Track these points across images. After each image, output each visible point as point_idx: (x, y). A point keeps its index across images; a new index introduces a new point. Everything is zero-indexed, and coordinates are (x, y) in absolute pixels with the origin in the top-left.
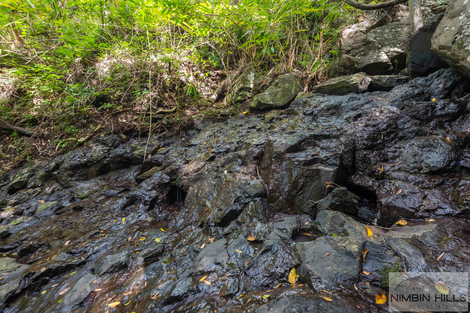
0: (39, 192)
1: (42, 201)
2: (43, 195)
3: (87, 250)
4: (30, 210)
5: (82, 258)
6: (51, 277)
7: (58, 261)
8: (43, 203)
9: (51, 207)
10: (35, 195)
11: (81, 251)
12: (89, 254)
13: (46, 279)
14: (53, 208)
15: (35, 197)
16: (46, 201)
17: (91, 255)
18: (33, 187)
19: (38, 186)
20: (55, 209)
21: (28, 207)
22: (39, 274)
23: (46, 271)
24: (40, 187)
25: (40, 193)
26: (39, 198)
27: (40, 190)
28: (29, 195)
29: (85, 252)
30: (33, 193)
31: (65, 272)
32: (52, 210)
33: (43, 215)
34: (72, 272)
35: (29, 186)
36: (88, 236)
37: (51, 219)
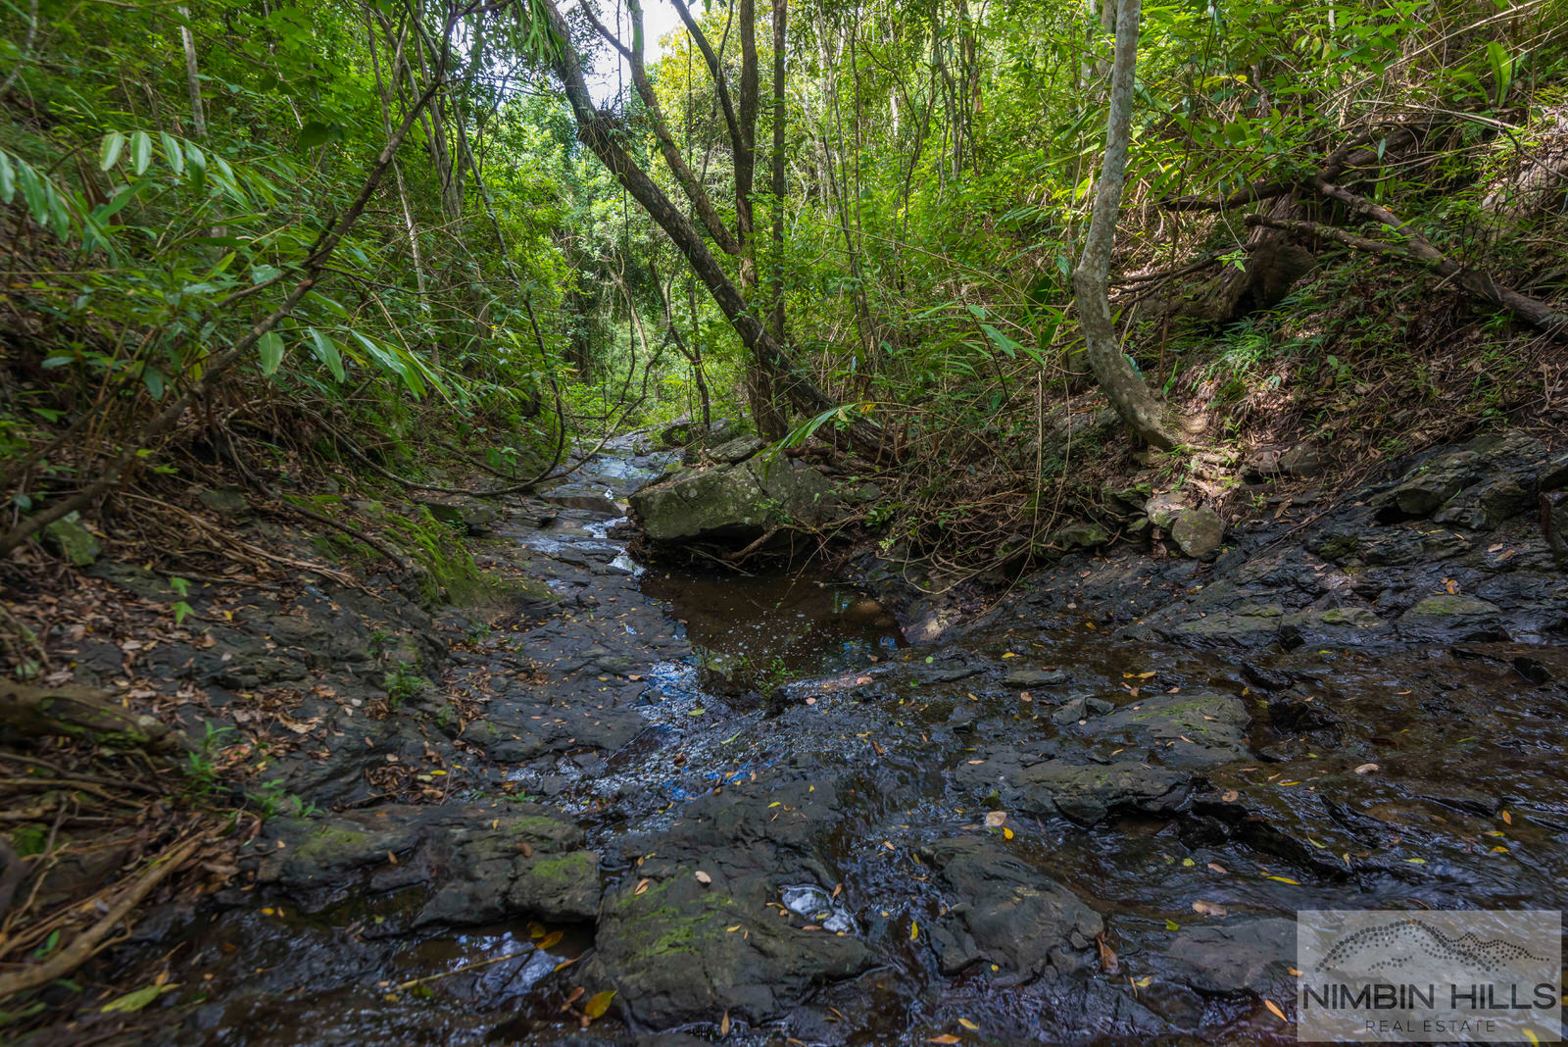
0: (1463, 549)
1: (1452, 586)
2: (1469, 565)
3: (1384, 839)
4: (1400, 598)
5: (1346, 857)
6: (1237, 837)
7: (1281, 805)
8: (1451, 590)
9: (1459, 620)
10: (1442, 553)
11: (1365, 830)
12: (1374, 861)
13: (1220, 831)
14: (1465, 625)
15: (1439, 560)
16: (1468, 590)
17: (1379, 869)
18: (1451, 525)
19: (1467, 527)
20: (1468, 630)
21: (1403, 584)
22: (1212, 801)
23: (1229, 806)
24: (1474, 531)
25: (1463, 552)
26: (1450, 571)
27: (1467, 545)
28: (1427, 546)
29: (1373, 844)
30: (1441, 546)
31: (1276, 854)
32: (1456, 631)
33: (1417, 632)
34: (1290, 874)
35: (1440, 518)
36: (1436, 793)
37: (1426, 658)
